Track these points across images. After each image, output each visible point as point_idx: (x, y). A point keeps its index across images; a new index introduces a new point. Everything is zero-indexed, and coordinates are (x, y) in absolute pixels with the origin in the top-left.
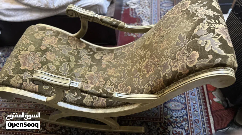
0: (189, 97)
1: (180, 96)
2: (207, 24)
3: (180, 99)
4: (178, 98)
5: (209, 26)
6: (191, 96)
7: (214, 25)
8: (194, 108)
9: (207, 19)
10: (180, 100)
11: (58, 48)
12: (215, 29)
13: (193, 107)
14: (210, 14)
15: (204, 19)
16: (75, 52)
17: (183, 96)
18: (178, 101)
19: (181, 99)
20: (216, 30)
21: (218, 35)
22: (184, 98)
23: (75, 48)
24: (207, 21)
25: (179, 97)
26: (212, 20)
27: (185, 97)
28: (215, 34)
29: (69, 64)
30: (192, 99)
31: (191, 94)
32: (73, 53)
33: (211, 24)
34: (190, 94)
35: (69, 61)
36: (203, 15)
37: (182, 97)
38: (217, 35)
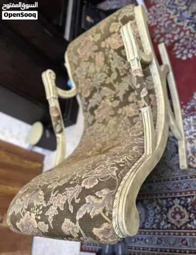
0: (154, 234)
1: (154, 222)
2: (38, 205)
3: (150, 221)
4: (151, 219)
5: (35, 206)
6: (156, 238)
7: (34, 213)
8: (138, 239)
9: (45, 205)
10: (148, 221)
11: (112, 55)
12: (30, 212)
13: (140, 238)
14: (50, 211)
15: (47, 203)
16: (122, 72)
17: (154, 226)
18: (146, 218)
19: (150, 223)
20: (28, 212)
21: (24, 214)
22: (151, 228)
23: (127, 69)
24: (42, 205)
25: (152, 221)
26: (41, 212)
27: (153, 229)
28: (25, 211)
29: (106, 78)
30: (151, 238)
31: (159, 239)
32: (120, 71)
33: (36, 209)
34: (160, 236)
35: (109, 75)
36: (53, 202)
37: (152, 225)
38: (24, 212)
